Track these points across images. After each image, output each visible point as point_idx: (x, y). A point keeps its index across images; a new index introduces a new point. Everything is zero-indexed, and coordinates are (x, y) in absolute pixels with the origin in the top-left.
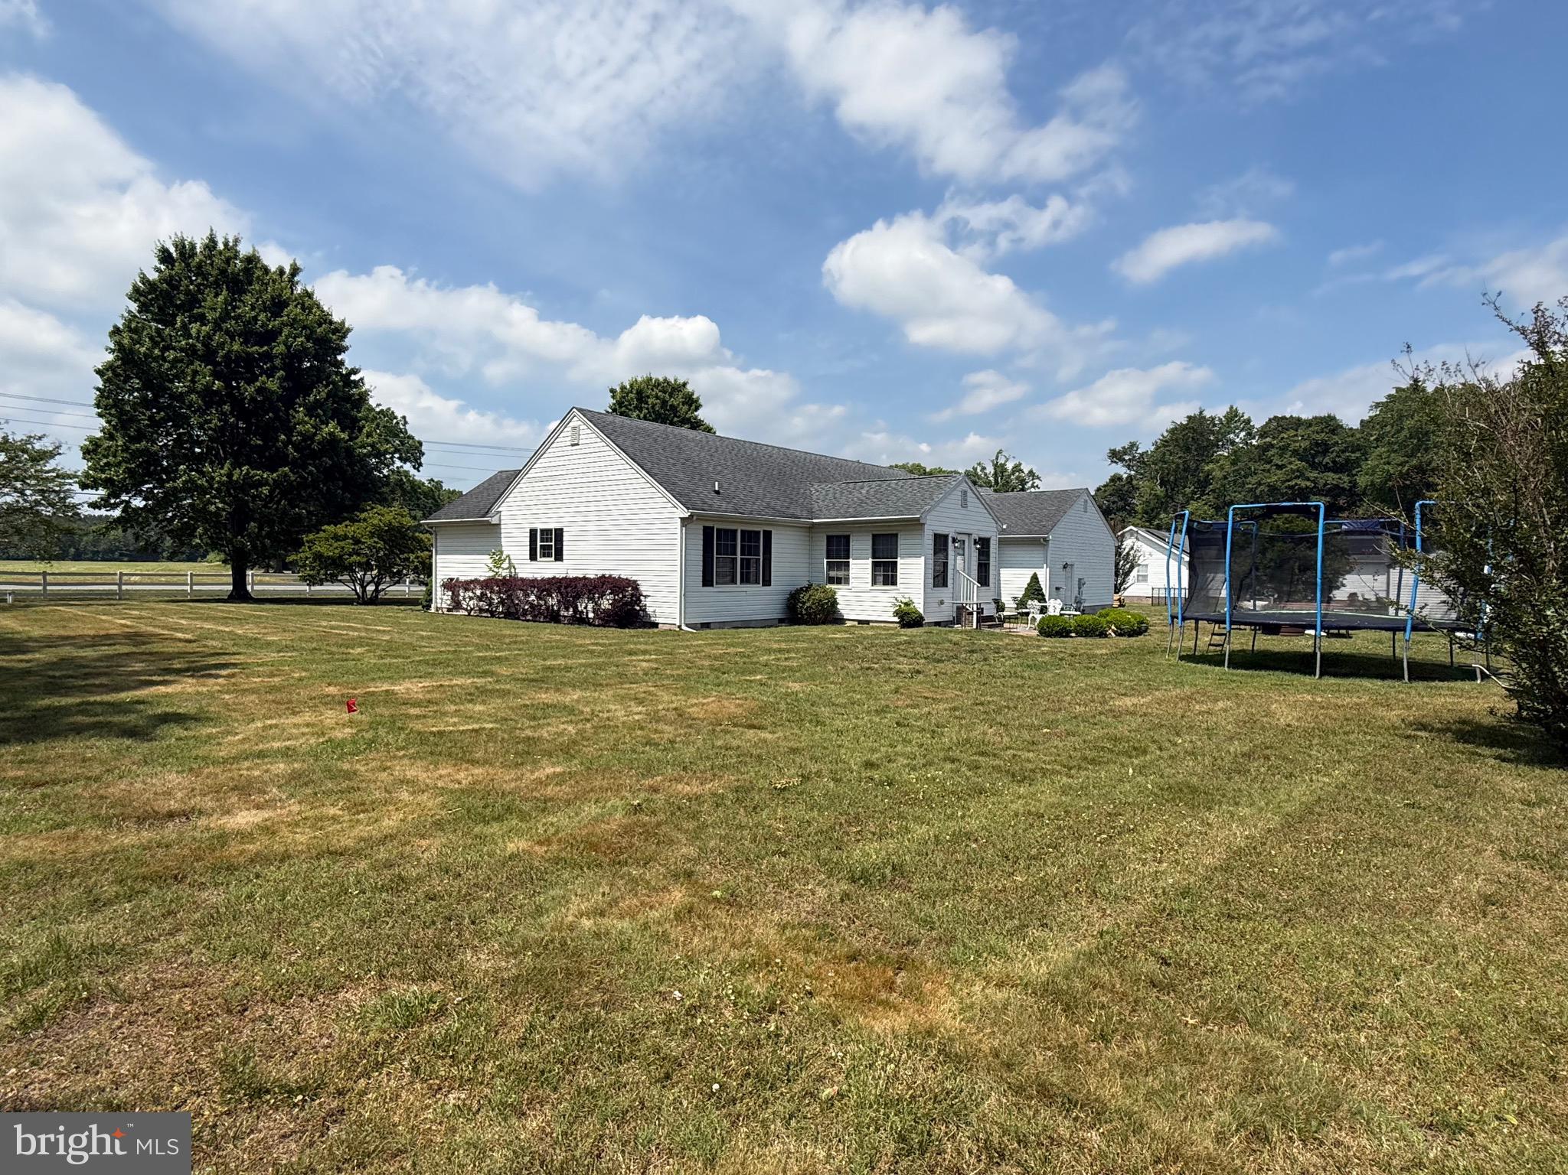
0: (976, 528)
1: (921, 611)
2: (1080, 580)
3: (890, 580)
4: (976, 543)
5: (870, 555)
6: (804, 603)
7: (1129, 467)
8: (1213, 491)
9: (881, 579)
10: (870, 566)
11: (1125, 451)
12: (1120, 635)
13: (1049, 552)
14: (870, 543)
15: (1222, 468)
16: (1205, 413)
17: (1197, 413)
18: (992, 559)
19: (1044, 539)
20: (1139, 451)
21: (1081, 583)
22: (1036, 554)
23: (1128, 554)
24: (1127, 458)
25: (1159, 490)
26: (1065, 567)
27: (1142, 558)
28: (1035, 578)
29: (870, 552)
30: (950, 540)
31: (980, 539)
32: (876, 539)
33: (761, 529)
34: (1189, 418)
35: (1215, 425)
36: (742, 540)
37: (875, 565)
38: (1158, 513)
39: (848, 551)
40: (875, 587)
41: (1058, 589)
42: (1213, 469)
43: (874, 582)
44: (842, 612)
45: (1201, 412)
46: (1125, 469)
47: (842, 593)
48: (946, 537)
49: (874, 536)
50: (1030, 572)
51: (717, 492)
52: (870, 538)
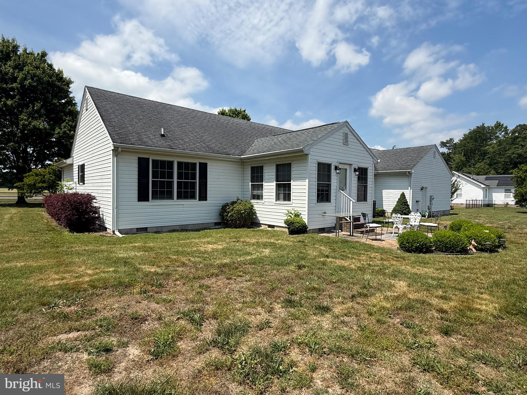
0: (357, 160)
1: (306, 221)
2: (431, 196)
3: (287, 197)
4: (355, 170)
5: (275, 179)
6: (229, 212)
7: (449, 149)
8: (489, 158)
9: (282, 196)
10: (274, 187)
11: (448, 142)
12: (482, 250)
13: (412, 180)
14: (274, 170)
15: (493, 148)
16: (485, 125)
17: (481, 125)
18: (369, 183)
19: (409, 172)
20: (454, 142)
21: (431, 198)
22: (404, 181)
23: (454, 183)
24: (448, 145)
25: (463, 159)
26: (422, 189)
27: (461, 186)
28: (403, 195)
29: (274, 177)
30: (333, 168)
31: (359, 168)
32: (278, 167)
33: (197, 161)
34: (478, 127)
35: (489, 130)
36: (178, 169)
37: (278, 186)
38: (462, 168)
39: (262, 177)
40: (278, 202)
41: (417, 202)
42: (489, 148)
43: (278, 198)
44: (260, 218)
45: (483, 125)
46: (447, 150)
47: (257, 206)
48: (329, 165)
49: (278, 166)
50: (400, 192)
51: (163, 136)
52: (274, 167)
